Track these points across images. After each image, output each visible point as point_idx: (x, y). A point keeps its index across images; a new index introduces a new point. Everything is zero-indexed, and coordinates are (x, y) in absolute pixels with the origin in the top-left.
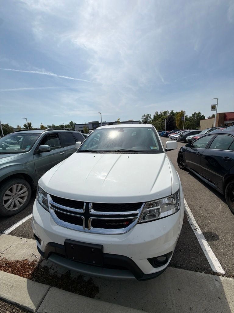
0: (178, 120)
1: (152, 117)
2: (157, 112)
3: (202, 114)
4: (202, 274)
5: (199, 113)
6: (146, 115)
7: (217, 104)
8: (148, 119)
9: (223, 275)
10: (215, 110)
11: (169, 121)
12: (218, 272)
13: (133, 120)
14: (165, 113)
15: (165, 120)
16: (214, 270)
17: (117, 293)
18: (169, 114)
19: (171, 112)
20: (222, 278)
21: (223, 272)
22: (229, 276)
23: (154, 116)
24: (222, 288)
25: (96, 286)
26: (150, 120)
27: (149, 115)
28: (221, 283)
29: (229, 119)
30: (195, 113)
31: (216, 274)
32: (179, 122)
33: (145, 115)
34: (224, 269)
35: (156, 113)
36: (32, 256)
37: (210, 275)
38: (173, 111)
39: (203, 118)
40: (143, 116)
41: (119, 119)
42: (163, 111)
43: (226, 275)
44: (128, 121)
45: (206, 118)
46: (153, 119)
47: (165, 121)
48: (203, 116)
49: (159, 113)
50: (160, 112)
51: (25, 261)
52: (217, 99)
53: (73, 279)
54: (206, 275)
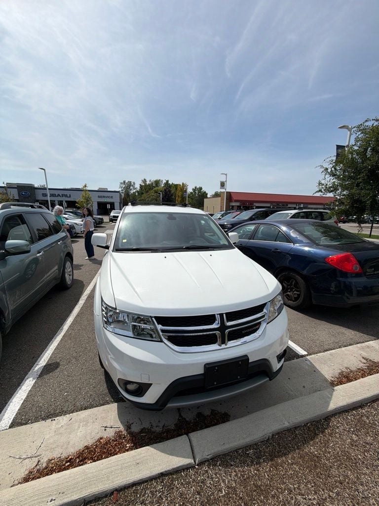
0: (179, 196)
1: (138, 187)
2: (145, 180)
3: (204, 189)
4: (295, 360)
5: (201, 188)
6: (127, 182)
7: (226, 181)
8: (131, 190)
9: (307, 355)
10: (224, 188)
11: (165, 196)
12: (303, 354)
13: (107, 189)
14: (157, 182)
15: (160, 194)
16: (300, 354)
17: (247, 407)
18: (162, 185)
19: (165, 182)
20: (308, 357)
21: (306, 353)
22: (311, 354)
23: (141, 185)
24: (312, 364)
25: (223, 412)
26: (134, 191)
27: (132, 184)
28: (309, 361)
29: (235, 200)
30: (196, 187)
31: (302, 356)
32: (180, 199)
33: (124, 182)
34: (305, 350)
35: (142, 181)
36: (105, 430)
37: (301, 359)
38: (168, 181)
39: (204, 195)
40: (121, 183)
41: (85, 186)
42: (154, 179)
43: (309, 354)
44: (97, 190)
45: (208, 196)
46: (138, 190)
47: (160, 196)
48: (205, 192)
49: (148, 183)
50: (150, 181)
51: (101, 441)
52: (226, 175)
53: (192, 421)
54: (298, 360)
